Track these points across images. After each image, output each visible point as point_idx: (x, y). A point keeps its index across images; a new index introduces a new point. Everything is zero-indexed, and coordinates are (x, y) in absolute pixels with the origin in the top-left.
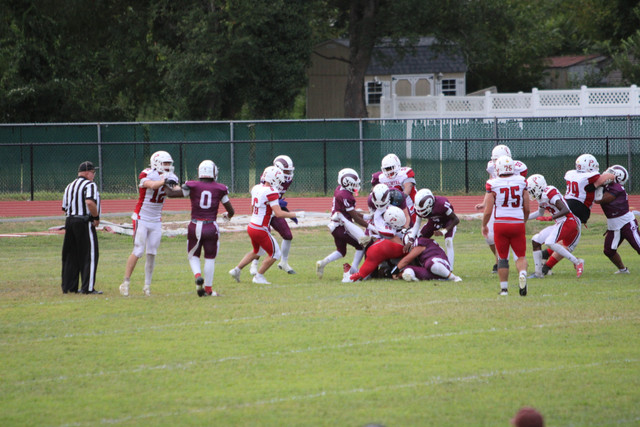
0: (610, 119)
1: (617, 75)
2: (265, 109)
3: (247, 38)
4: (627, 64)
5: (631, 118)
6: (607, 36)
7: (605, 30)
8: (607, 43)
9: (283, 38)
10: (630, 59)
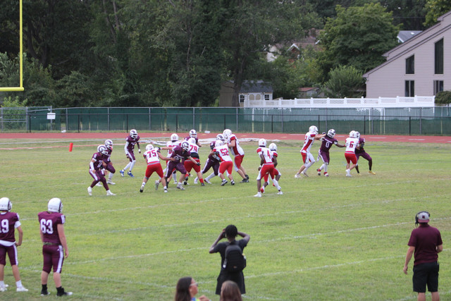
0: (320, 109)
1: (323, 94)
2: (205, 104)
3: (200, 81)
4: (326, 91)
5: (327, 109)
6: (321, 81)
7: (320, 80)
8: (320, 84)
9: (212, 80)
10: (327, 89)
